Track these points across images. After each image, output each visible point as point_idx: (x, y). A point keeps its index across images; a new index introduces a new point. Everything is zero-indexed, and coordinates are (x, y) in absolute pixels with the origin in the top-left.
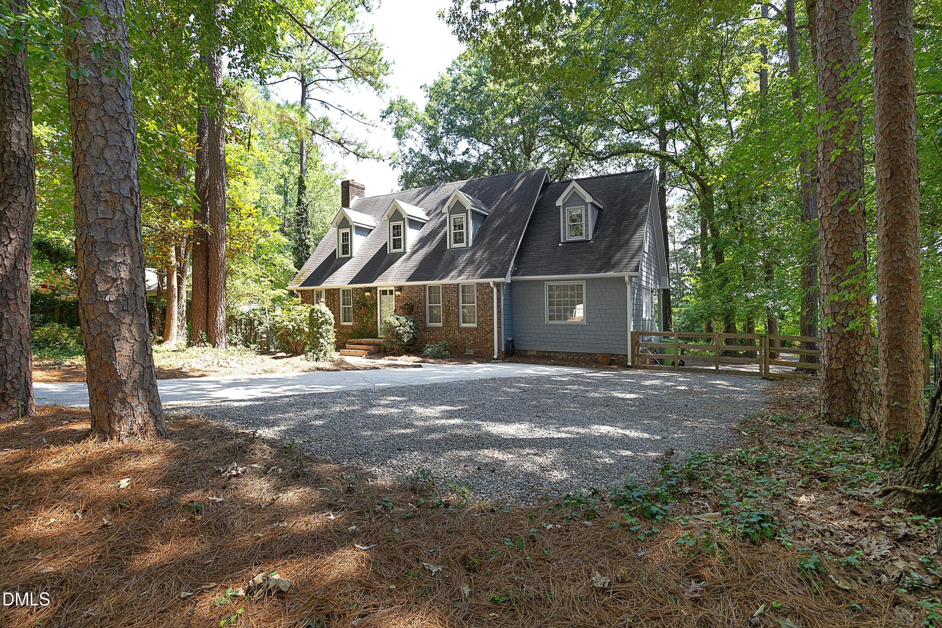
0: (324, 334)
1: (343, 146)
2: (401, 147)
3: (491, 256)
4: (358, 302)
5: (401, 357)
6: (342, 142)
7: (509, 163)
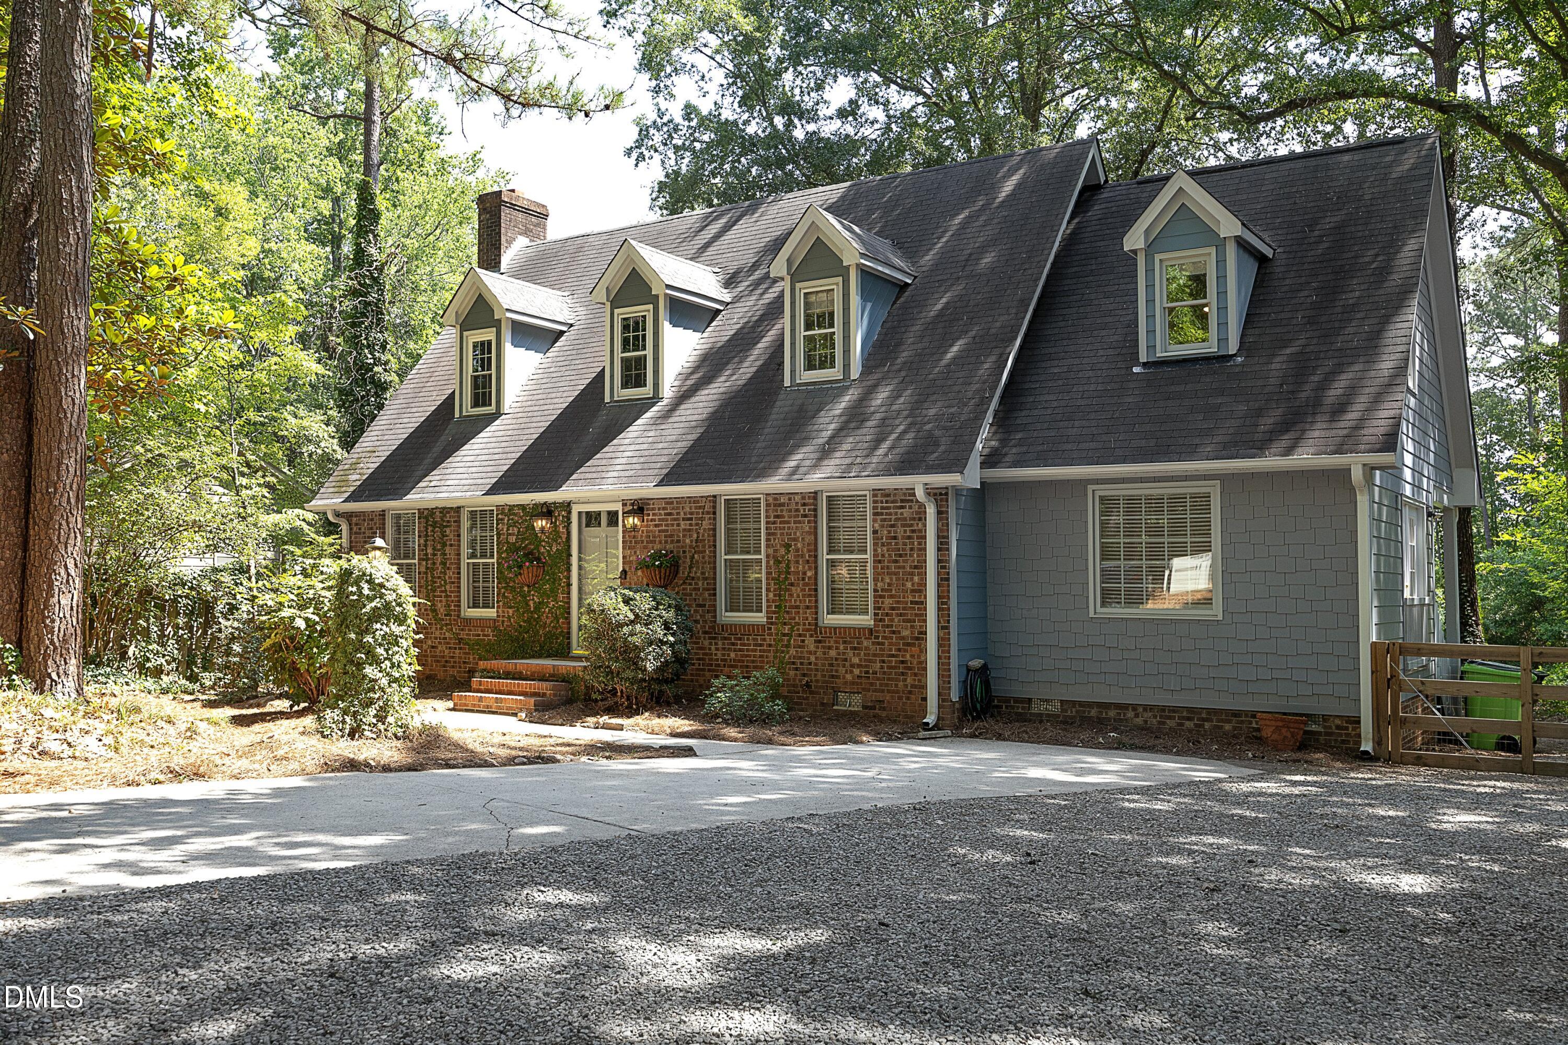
0: (380, 651)
1: (459, 69)
2: (660, 100)
3: (917, 406)
4: (513, 549)
5: (638, 719)
6: (459, 55)
7: (975, 142)
